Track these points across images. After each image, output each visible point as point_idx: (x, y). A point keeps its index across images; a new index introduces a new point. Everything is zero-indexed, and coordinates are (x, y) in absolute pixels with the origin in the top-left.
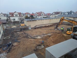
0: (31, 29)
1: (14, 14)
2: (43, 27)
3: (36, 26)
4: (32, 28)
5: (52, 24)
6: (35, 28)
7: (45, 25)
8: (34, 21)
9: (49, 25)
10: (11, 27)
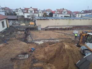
0: (40, 29)
1: (29, 10)
2: (57, 29)
3: (48, 26)
4: (42, 29)
5: (72, 27)
6: (46, 29)
7: (60, 27)
8: (45, 20)
9: (66, 27)
10: (20, 24)
